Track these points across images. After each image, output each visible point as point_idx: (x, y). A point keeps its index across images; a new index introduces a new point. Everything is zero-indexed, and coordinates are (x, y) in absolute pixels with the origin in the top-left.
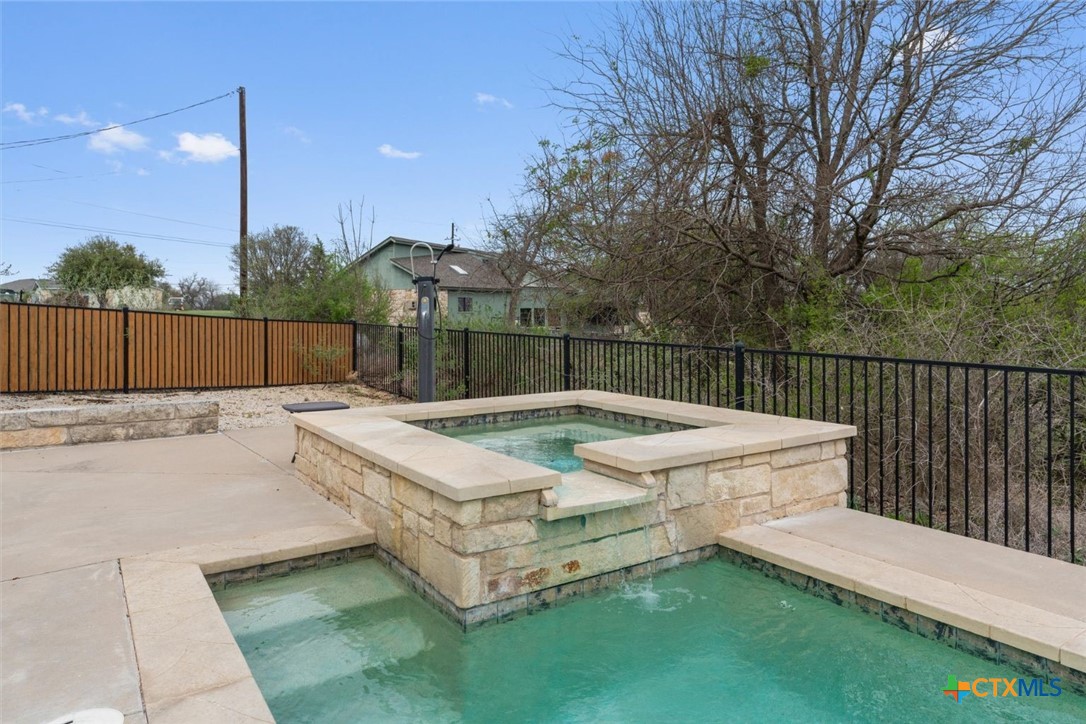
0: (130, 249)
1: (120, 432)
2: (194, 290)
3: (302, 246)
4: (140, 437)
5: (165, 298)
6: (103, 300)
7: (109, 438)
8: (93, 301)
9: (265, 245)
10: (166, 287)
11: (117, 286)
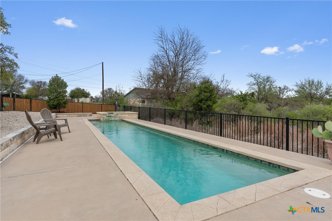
0: (84, 90)
1: (82, 116)
2: (98, 98)
3: (113, 91)
4: (84, 116)
5: (91, 100)
6: (78, 101)
7: (81, 116)
8: (76, 101)
9: (106, 91)
10: (92, 97)
11: (81, 98)
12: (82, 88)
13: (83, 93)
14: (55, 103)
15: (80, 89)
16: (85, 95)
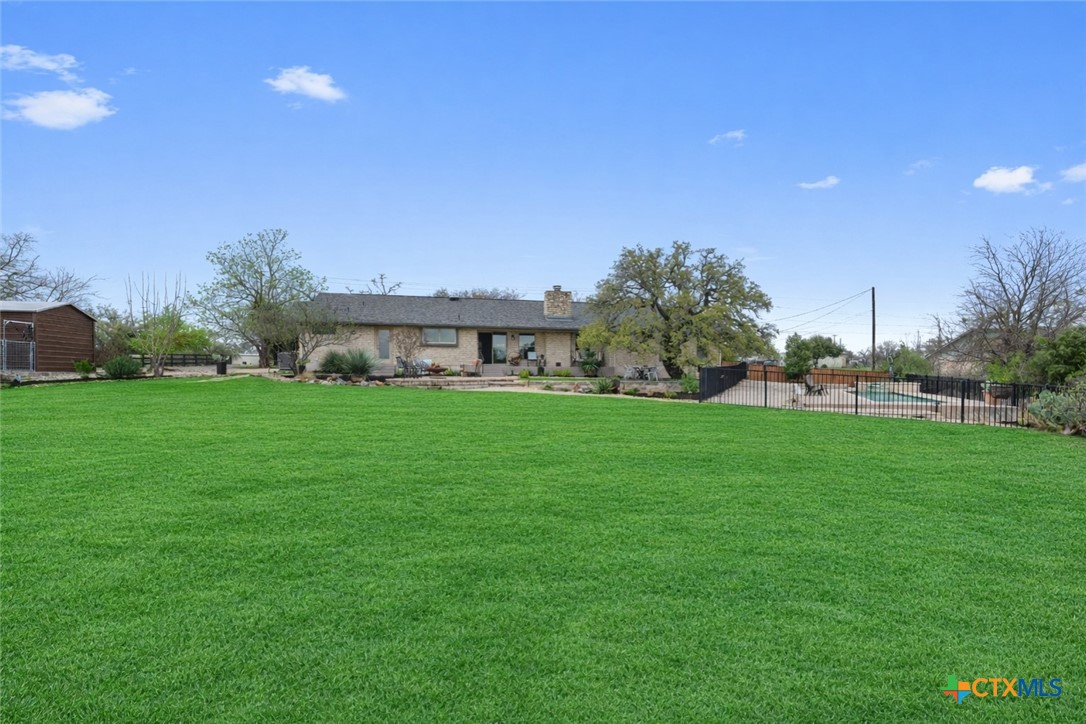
2: (868, 356)
11: (823, 357)
12: (825, 336)
13: (828, 347)
14: (796, 370)
15: (821, 338)
16: (833, 350)
